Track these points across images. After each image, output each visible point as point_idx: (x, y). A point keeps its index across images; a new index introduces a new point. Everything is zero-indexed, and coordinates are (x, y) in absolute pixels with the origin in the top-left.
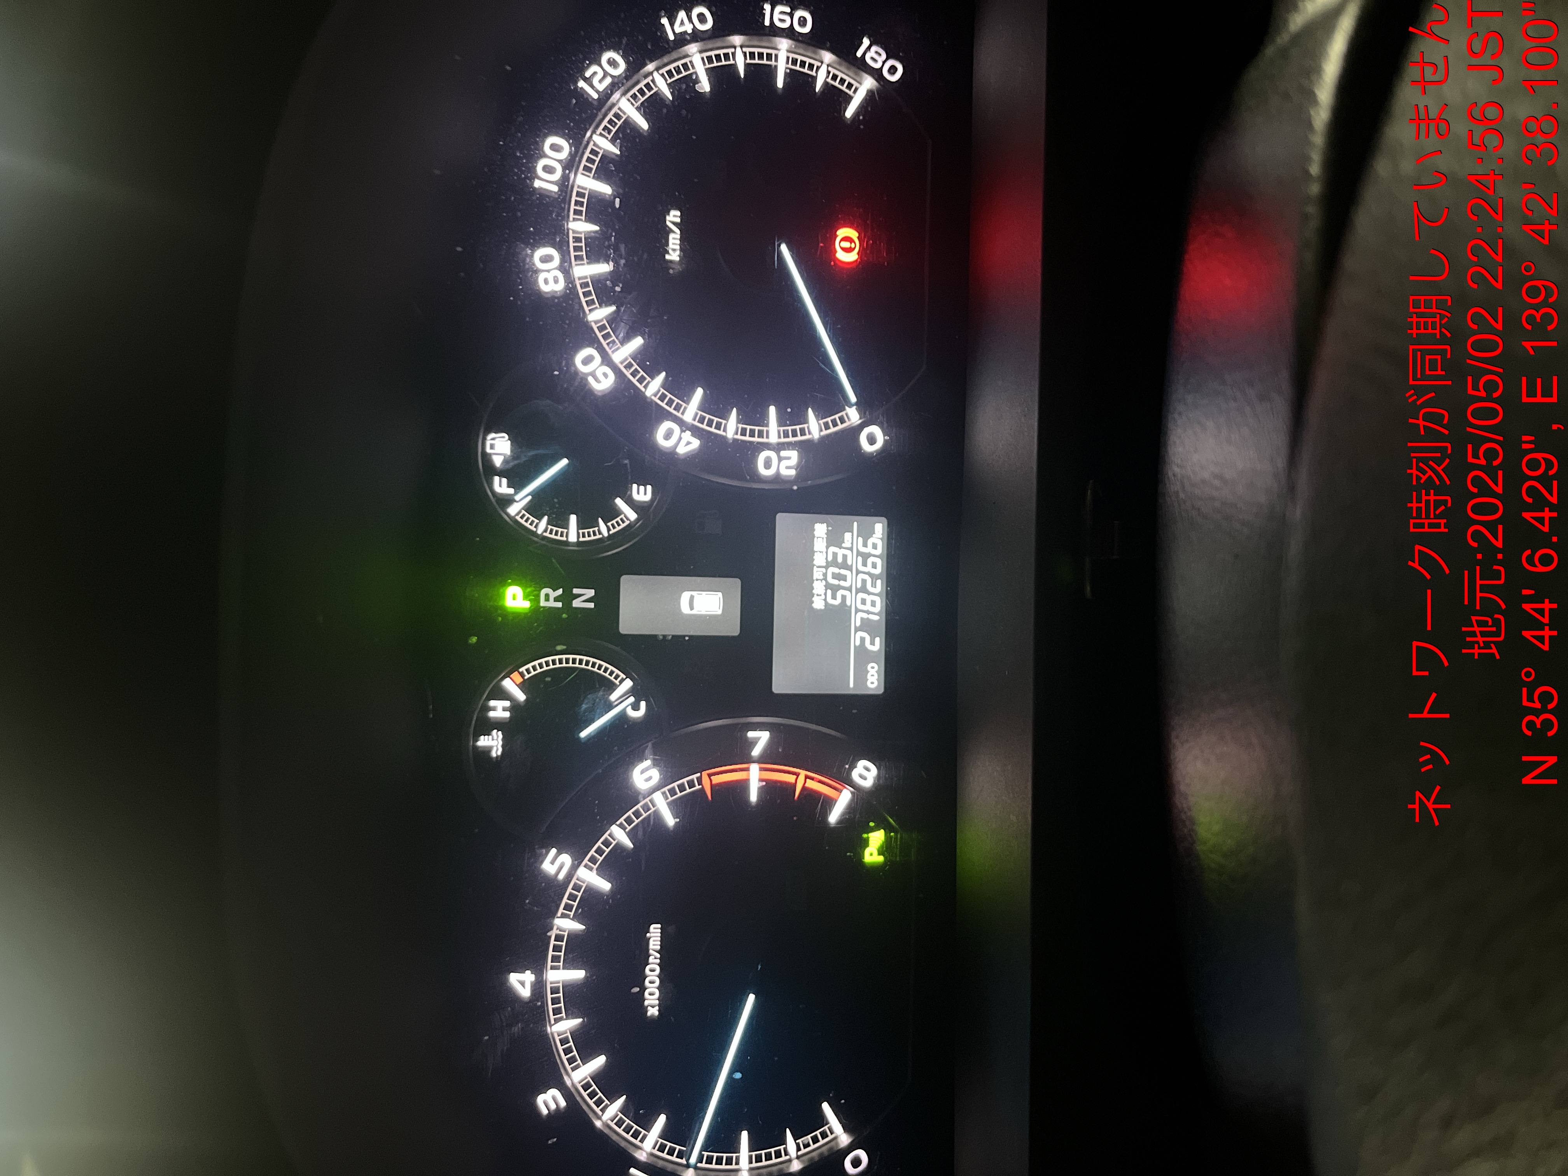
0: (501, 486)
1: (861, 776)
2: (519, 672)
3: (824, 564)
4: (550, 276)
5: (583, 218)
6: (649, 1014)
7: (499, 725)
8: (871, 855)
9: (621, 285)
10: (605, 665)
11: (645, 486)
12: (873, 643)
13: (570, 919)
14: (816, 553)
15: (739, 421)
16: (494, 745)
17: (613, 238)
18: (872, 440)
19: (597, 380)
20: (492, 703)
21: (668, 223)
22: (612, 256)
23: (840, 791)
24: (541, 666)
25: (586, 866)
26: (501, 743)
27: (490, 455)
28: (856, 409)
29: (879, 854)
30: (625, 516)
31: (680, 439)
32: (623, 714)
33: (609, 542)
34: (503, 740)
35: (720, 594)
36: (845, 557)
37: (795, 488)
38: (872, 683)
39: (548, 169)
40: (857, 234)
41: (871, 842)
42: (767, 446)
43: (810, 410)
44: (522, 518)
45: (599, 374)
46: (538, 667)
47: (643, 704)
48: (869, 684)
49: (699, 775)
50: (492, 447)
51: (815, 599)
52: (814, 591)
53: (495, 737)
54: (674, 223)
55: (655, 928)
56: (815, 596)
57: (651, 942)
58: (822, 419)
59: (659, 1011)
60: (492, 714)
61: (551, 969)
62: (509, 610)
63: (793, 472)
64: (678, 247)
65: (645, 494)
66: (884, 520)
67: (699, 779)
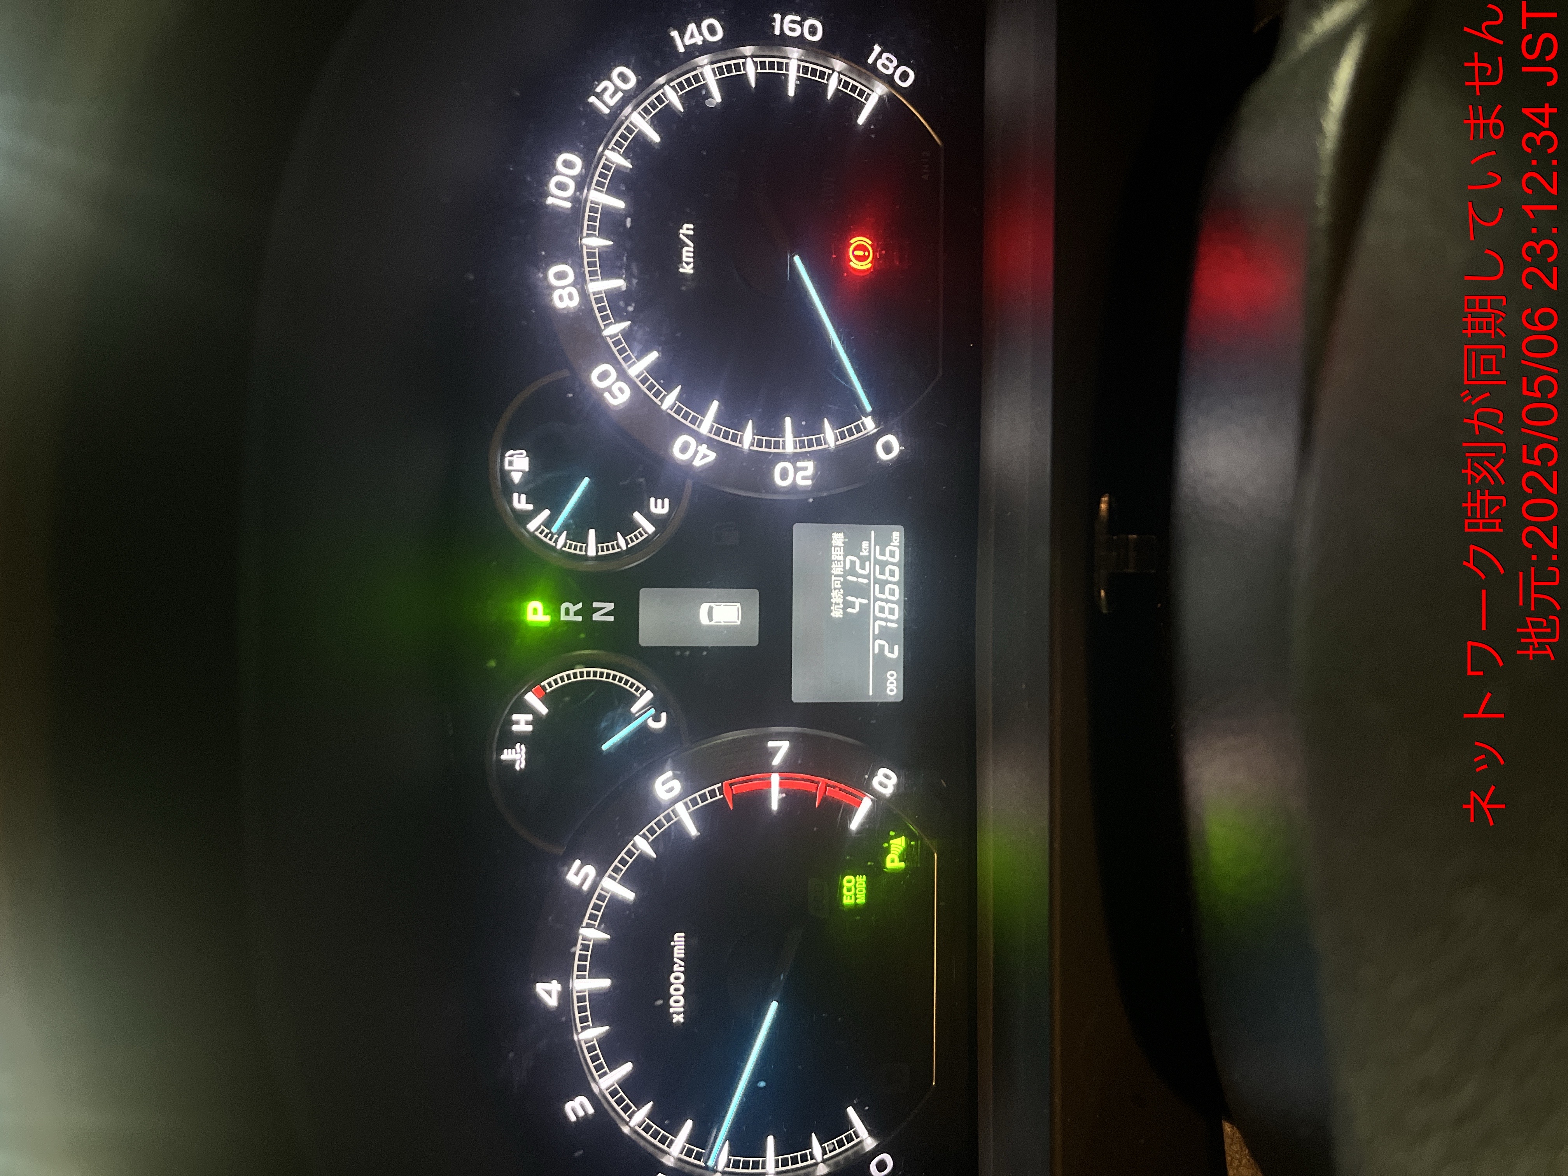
0: (520, 503)
1: (881, 784)
2: (540, 686)
3: (842, 573)
4: (565, 293)
5: (597, 233)
6: (674, 1021)
7: (522, 738)
8: (893, 861)
9: (634, 305)
10: (625, 677)
11: (662, 499)
12: (891, 651)
13: (594, 928)
14: (833, 563)
15: (755, 432)
16: (518, 759)
17: (625, 258)
18: (888, 449)
19: (615, 397)
20: (515, 717)
21: (681, 236)
23: (861, 799)
24: (562, 679)
25: (610, 877)
26: (524, 756)
27: (510, 471)
28: (872, 418)
29: (900, 861)
30: (644, 530)
31: (696, 452)
32: (644, 726)
33: (628, 556)
34: (526, 753)
35: (738, 605)
37: (811, 500)
38: (892, 690)
39: (561, 186)
40: (870, 243)
41: (892, 849)
42: (783, 457)
43: (825, 419)
44: (541, 533)
45: (615, 389)
46: (559, 681)
47: (664, 715)
48: (888, 692)
49: (720, 785)
50: (511, 463)
51: (833, 608)
52: (832, 601)
53: (518, 750)
54: (687, 237)
55: (679, 937)
56: (833, 605)
57: (676, 950)
58: (838, 428)
59: (684, 1018)
60: (515, 728)
61: (577, 978)
62: (530, 624)
63: (809, 483)
64: (691, 260)
65: (663, 507)
66: (902, 528)
67: (719, 789)
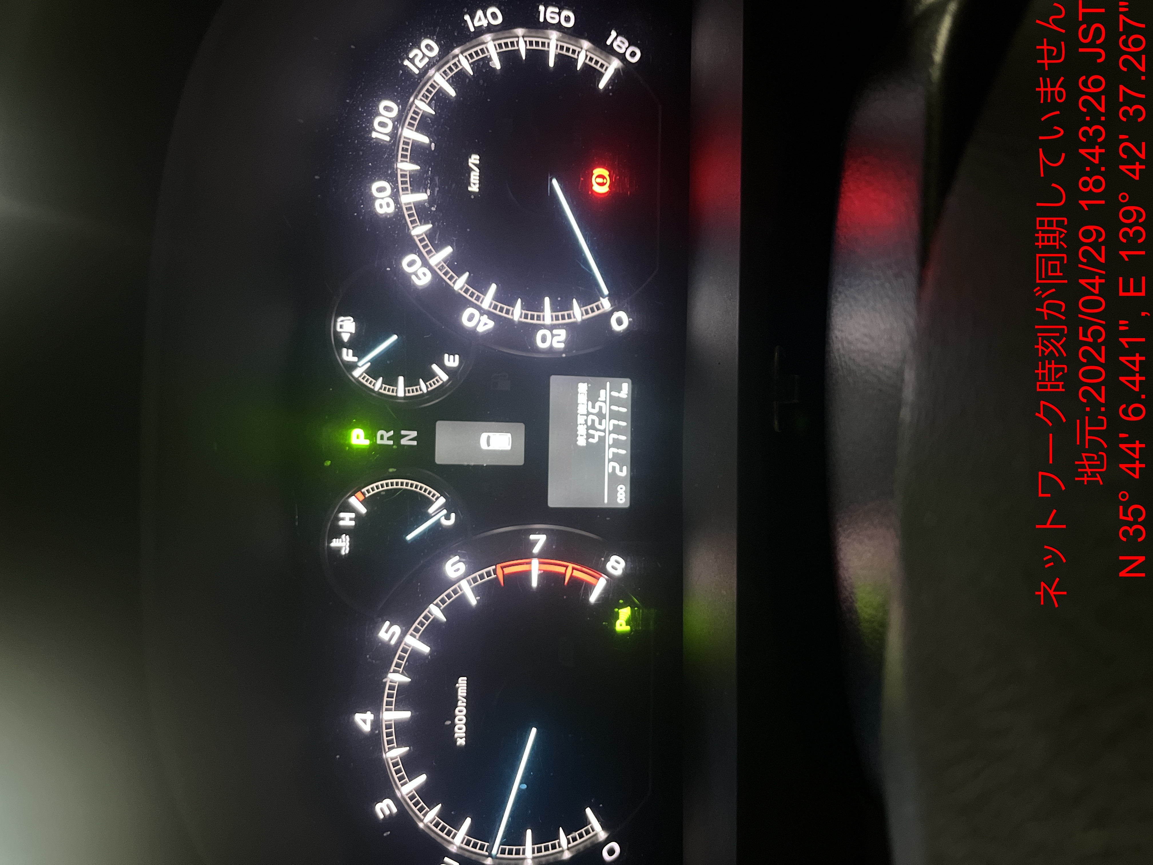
0: (348, 355)
1: (613, 567)
2: (361, 492)
3: (586, 413)
4: (384, 202)
5: (408, 160)
6: (458, 743)
7: (346, 531)
8: (621, 625)
9: (436, 206)
10: (425, 486)
11: (454, 356)
12: (621, 471)
13: (400, 673)
14: (579, 405)
15: (523, 308)
16: (343, 546)
17: (430, 172)
18: (620, 322)
19: (420, 279)
20: (342, 515)
21: (470, 165)
22: (429, 185)
23: (598, 579)
24: (377, 487)
25: (412, 635)
26: (348, 544)
27: (341, 332)
28: (609, 299)
29: (627, 625)
30: (440, 378)
31: (480, 321)
32: (438, 523)
33: (428, 396)
34: (350, 542)
35: (509, 435)
36: (601, 408)
37: (564, 355)
38: (621, 500)
39: (382, 124)
40: (608, 173)
41: (620, 616)
42: (544, 327)
43: (574, 300)
44: (363, 379)
45: (420, 274)
46: (375, 488)
47: (453, 515)
48: (619, 501)
49: (494, 567)
50: (341, 327)
51: (579, 438)
52: (578, 433)
53: (344, 540)
54: (475, 165)
55: (462, 680)
56: (579, 436)
57: (460, 691)
58: (583, 307)
59: (466, 741)
60: (341, 523)
61: (386, 711)
62: (355, 447)
63: (562, 346)
64: (478, 182)
65: (454, 361)
66: (629, 380)
67: (494, 570)
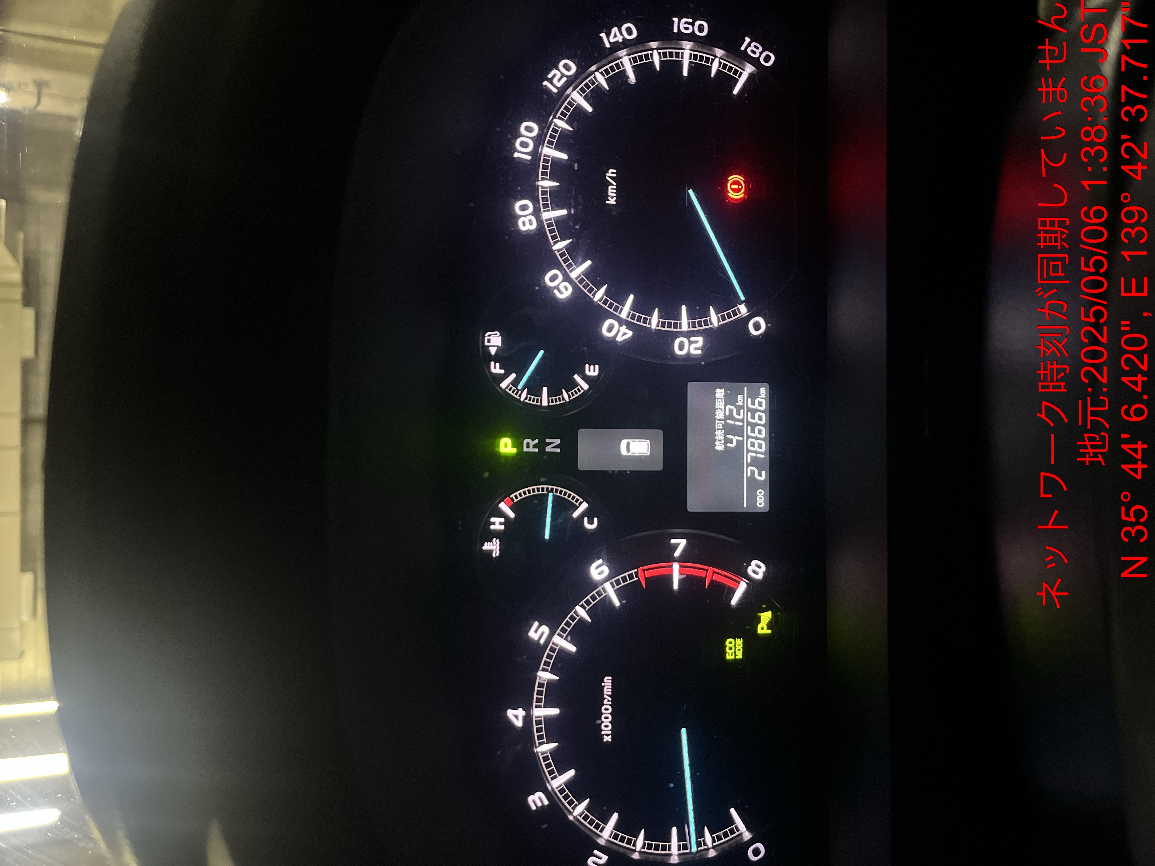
0: (496, 369)
1: (754, 572)
2: (510, 497)
3: (723, 418)
4: (526, 220)
5: (548, 177)
6: (605, 740)
7: (497, 535)
8: (762, 628)
9: (579, 224)
10: (569, 492)
11: (594, 365)
12: (760, 475)
13: (548, 672)
14: (717, 410)
15: (660, 317)
16: (494, 549)
17: (573, 192)
18: (757, 327)
19: (560, 292)
20: (493, 519)
21: (607, 178)
22: (573, 204)
23: (738, 582)
25: (559, 635)
26: (498, 547)
27: (488, 347)
28: (745, 305)
29: (768, 629)
30: (581, 387)
31: (619, 331)
33: (570, 406)
34: (500, 545)
35: (648, 441)
37: (703, 363)
38: (760, 504)
39: (524, 145)
40: (743, 179)
41: (762, 619)
42: (681, 334)
43: (711, 306)
44: (510, 390)
45: (561, 287)
46: (523, 494)
47: (596, 519)
48: (758, 505)
49: (636, 570)
50: (489, 341)
51: (717, 443)
52: (716, 438)
53: (495, 543)
54: (612, 178)
55: (607, 679)
57: (605, 689)
58: (720, 313)
59: (611, 738)
60: (492, 527)
61: (536, 707)
62: (502, 455)
63: (699, 352)
64: (615, 195)
65: (594, 371)
66: (767, 385)
67: (636, 573)
